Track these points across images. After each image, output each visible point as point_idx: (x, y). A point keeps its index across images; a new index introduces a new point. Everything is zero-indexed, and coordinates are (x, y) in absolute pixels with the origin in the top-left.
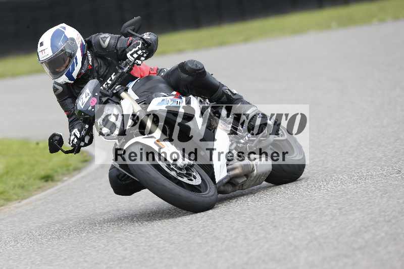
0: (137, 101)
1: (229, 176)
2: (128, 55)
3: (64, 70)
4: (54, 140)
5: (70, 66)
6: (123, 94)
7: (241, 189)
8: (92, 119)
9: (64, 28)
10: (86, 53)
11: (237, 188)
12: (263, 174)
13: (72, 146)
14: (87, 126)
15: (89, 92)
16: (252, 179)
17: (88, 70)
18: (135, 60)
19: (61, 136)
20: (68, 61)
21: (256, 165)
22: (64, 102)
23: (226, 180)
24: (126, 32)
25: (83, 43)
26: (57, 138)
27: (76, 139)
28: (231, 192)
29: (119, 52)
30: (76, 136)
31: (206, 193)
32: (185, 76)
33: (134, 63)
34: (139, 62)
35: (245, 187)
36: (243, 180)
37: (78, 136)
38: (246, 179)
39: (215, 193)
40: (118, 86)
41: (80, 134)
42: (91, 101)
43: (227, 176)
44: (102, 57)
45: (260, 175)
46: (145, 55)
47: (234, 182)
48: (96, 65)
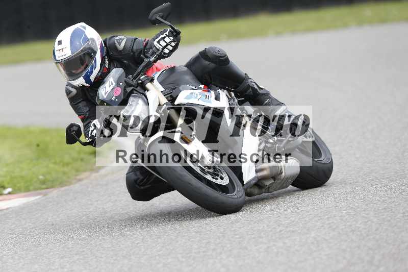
0: (162, 92)
1: (257, 177)
2: (155, 43)
4: (72, 131)
5: (89, 69)
6: (149, 85)
7: (267, 191)
11: (264, 190)
12: (291, 177)
15: (113, 81)
16: (278, 182)
19: (79, 127)
21: (284, 166)
22: (77, 105)
23: (254, 182)
25: (102, 45)
26: (75, 128)
27: (95, 131)
28: (257, 195)
29: (136, 54)
30: (95, 127)
31: (233, 194)
35: (270, 190)
36: (271, 182)
37: (98, 127)
38: (273, 181)
39: (243, 195)
40: (143, 76)
42: (115, 90)
43: (255, 177)
45: (288, 178)
47: (261, 185)
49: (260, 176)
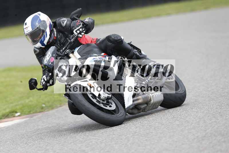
0: (79, 59)
1: (135, 104)
2: (74, 32)
3: (39, 40)
4: (32, 82)
5: (42, 38)
6: (71, 55)
7: (143, 111)
8: (52, 70)
9: (40, 15)
10: (53, 30)
11: (141, 111)
13: (43, 86)
14: (50, 74)
15: (50, 54)
16: (150, 105)
17: (54, 40)
18: (78, 35)
19: (36, 80)
20: (41, 34)
21: (153, 97)
22: (40, 59)
23: (132, 107)
24: (72, 17)
25: (51, 24)
26: (34, 81)
27: (44, 82)
28: (136, 114)
30: (44, 80)
31: (118, 115)
32: (110, 44)
33: (77, 36)
34: (81, 36)
35: (146, 110)
36: (145, 106)
37: (46, 80)
38: (146, 105)
40: (68, 50)
41: (47, 79)
42: (51, 59)
44: (62, 32)
45: (155, 103)
46: (84, 31)
47: (138, 107)
48: (59, 37)
49: (136, 103)
